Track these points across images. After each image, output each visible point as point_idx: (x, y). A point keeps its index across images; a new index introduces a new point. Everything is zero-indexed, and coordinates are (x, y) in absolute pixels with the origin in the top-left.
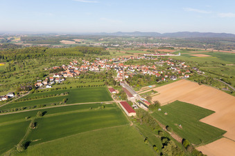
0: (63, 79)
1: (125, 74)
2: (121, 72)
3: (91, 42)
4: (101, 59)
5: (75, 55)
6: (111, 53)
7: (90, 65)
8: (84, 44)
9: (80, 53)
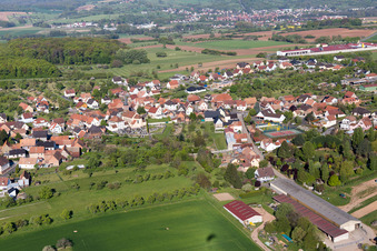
0: (23, 181)
1: (256, 137)
2: (237, 128)
3: (50, 18)
4: (133, 84)
5: (26, 72)
6: (151, 56)
7: (103, 108)
8: (28, 27)
9: (43, 63)
